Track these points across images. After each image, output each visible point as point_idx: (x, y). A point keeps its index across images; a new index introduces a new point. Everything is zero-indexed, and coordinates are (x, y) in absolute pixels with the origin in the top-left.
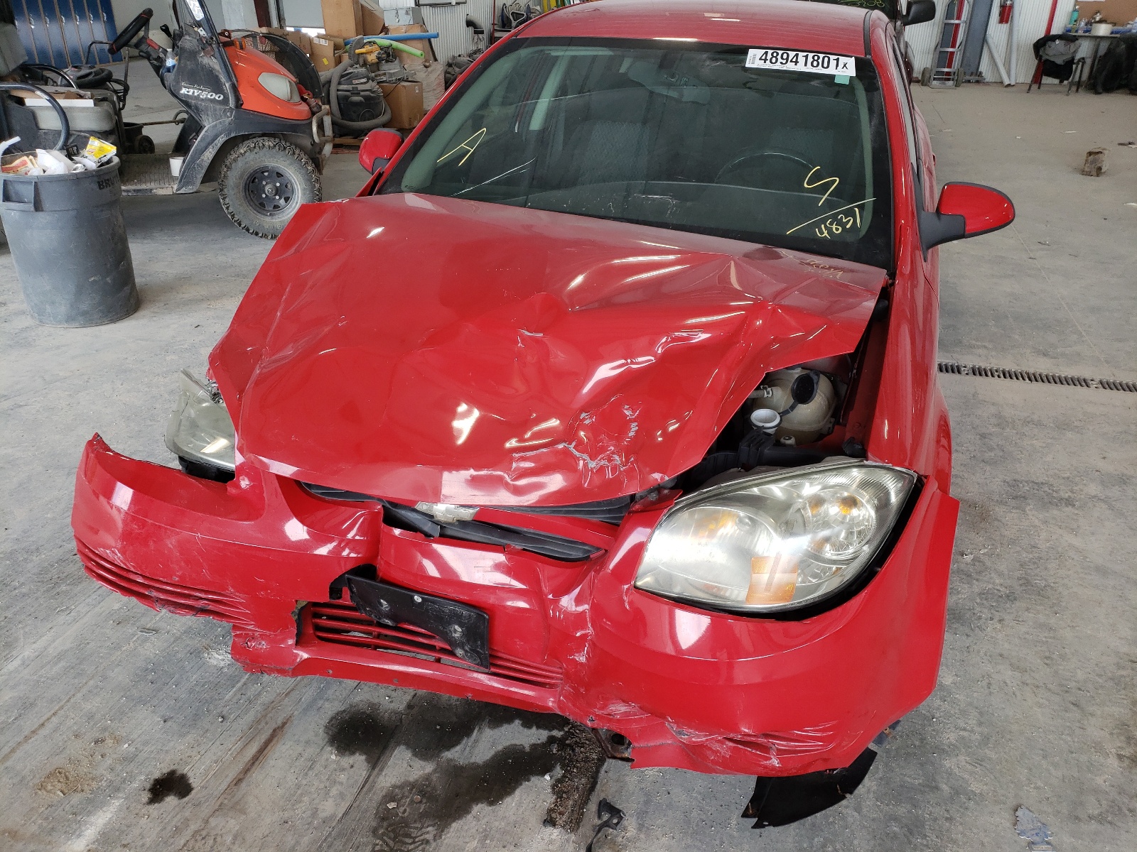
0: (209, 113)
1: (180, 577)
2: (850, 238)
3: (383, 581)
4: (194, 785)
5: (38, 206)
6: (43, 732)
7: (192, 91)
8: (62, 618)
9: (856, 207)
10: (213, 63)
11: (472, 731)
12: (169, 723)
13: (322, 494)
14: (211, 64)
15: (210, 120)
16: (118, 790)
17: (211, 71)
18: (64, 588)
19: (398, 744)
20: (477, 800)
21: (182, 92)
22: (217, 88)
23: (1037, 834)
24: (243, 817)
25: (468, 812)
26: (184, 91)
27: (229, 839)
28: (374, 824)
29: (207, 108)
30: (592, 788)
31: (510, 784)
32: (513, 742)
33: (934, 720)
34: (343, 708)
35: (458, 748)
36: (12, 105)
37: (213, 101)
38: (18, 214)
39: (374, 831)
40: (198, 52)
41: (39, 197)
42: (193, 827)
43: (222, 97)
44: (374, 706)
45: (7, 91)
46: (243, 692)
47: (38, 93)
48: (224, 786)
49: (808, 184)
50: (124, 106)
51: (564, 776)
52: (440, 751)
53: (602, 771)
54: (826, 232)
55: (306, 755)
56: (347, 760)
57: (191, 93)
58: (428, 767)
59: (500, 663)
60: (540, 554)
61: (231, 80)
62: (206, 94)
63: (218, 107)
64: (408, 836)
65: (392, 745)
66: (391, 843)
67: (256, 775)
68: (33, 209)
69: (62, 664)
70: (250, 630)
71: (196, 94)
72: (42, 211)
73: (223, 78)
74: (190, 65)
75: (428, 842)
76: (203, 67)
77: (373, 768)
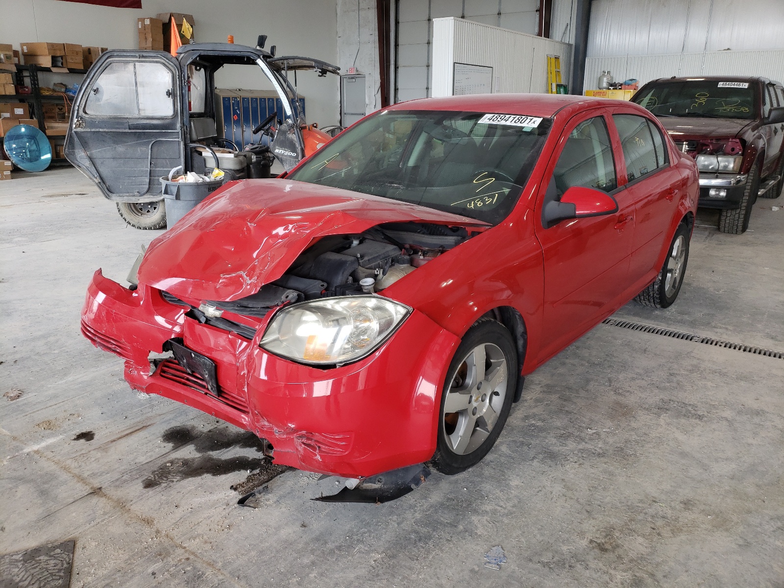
0: (287, 162)
1: (105, 331)
2: (485, 209)
3: (186, 347)
4: (95, 438)
5: (178, 197)
6: (54, 407)
7: (281, 151)
8: (93, 369)
9: (497, 193)
10: (293, 137)
11: (230, 446)
12: (103, 415)
13: (170, 300)
14: (293, 138)
15: (288, 166)
16: (65, 433)
17: (292, 141)
18: (102, 359)
19: (192, 444)
20: (208, 472)
21: (276, 151)
22: (294, 150)
23: (495, 560)
24: (105, 454)
25: (200, 475)
26: (277, 151)
27: (93, 459)
28: (155, 469)
29: (286, 159)
30: (267, 482)
31: (229, 470)
32: (245, 455)
33: (486, 498)
34: (180, 425)
35: (218, 452)
36: (196, 155)
37: (291, 156)
38: (170, 200)
39: (153, 472)
40: (287, 132)
41: (179, 193)
42: (83, 452)
43: (295, 154)
44: (193, 427)
45: (195, 148)
46: (142, 410)
47: (207, 149)
48: (106, 441)
49: (476, 181)
50: (272, 164)
51: (258, 474)
52: (208, 451)
53: (279, 476)
54: (473, 205)
55: (148, 439)
56: (166, 444)
57: (280, 152)
58: (198, 455)
59: (225, 396)
60: (243, 336)
61: (301, 146)
62: (288, 153)
63: (292, 159)
64: (166, 477)
65: (189, 443)
66: (157, 478)
67: (122, 441)
68: (175, 198)
69: (80, 385)
70: (131, 364)
71: (282, 153)
72: (180, 200)
73: (297, 145)
74: (282, 138)
75: (173, 481)
76: (288, 139)
77: (173, 450)
